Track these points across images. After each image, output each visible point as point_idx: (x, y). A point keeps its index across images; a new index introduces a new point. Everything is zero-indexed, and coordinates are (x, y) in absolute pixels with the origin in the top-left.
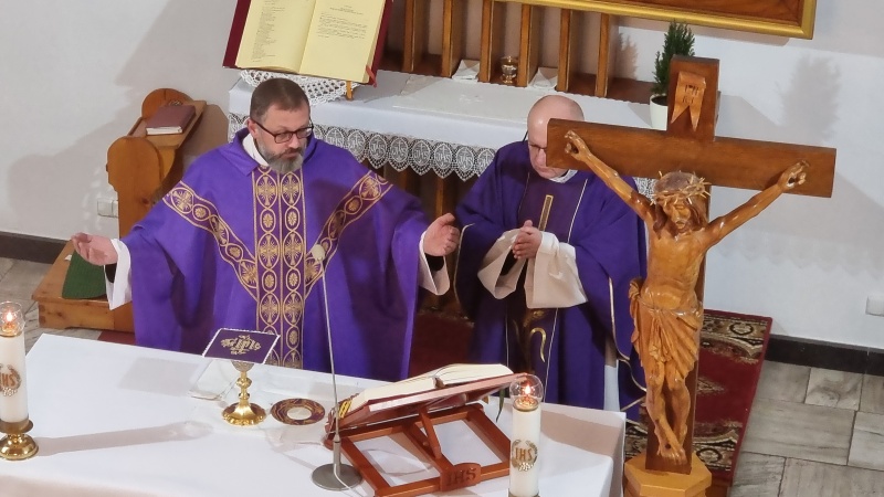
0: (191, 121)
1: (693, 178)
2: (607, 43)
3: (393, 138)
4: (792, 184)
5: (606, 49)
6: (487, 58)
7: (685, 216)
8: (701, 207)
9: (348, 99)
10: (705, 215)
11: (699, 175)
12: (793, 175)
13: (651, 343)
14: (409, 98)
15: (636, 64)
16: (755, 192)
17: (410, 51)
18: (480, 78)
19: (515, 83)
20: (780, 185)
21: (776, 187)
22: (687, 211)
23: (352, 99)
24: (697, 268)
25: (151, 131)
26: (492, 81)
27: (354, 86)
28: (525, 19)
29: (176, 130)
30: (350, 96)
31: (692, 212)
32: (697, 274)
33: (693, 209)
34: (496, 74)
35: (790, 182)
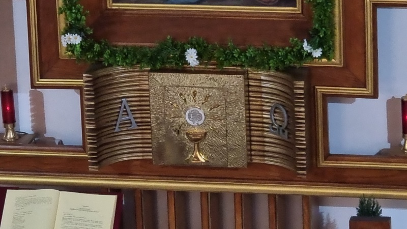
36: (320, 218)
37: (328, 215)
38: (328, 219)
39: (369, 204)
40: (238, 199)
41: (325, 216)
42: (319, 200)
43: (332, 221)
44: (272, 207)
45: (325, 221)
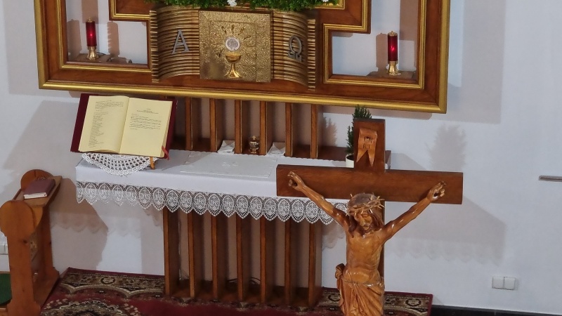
0: (52, 189)
1: (372, 197)
2: (316, 123)
3: (182, 192)
4: (436, 197)
5: (316, 127)
6: (239, 138)
7: (369, 222)
8: (379, 215)
9: (152, 168)
10: (381, 220)
11: (376, 195)
12: (436, 191)
13: (352, 306)
14: (191, 166)
15: (336, 137)
16: (413, 204)
17: (190, 136)
18: (235, 151)
19: (258, 153)
20: (429, 198)
21: (426, 199)
22: (370, 218)
23: (154, 168)
24: (379, 255)
25: (27, 196)
26: (243, 153)
27: (155, 160)
28: (263, 111)
29: (43, 195)
30: (153, 167)
31: (373, 218)
32: (379, 259)
33: (373, 216)
34: (245, 148)
35: (435, 196)
36: (324, 122)
37: (330, 119)
38: (330, 123)
39: (362, 112)
40: (263, 105)
41: (327, 120)
42: (323, 108)
43: (332, 124)
44: (288, 112)
45: (327, 124)
